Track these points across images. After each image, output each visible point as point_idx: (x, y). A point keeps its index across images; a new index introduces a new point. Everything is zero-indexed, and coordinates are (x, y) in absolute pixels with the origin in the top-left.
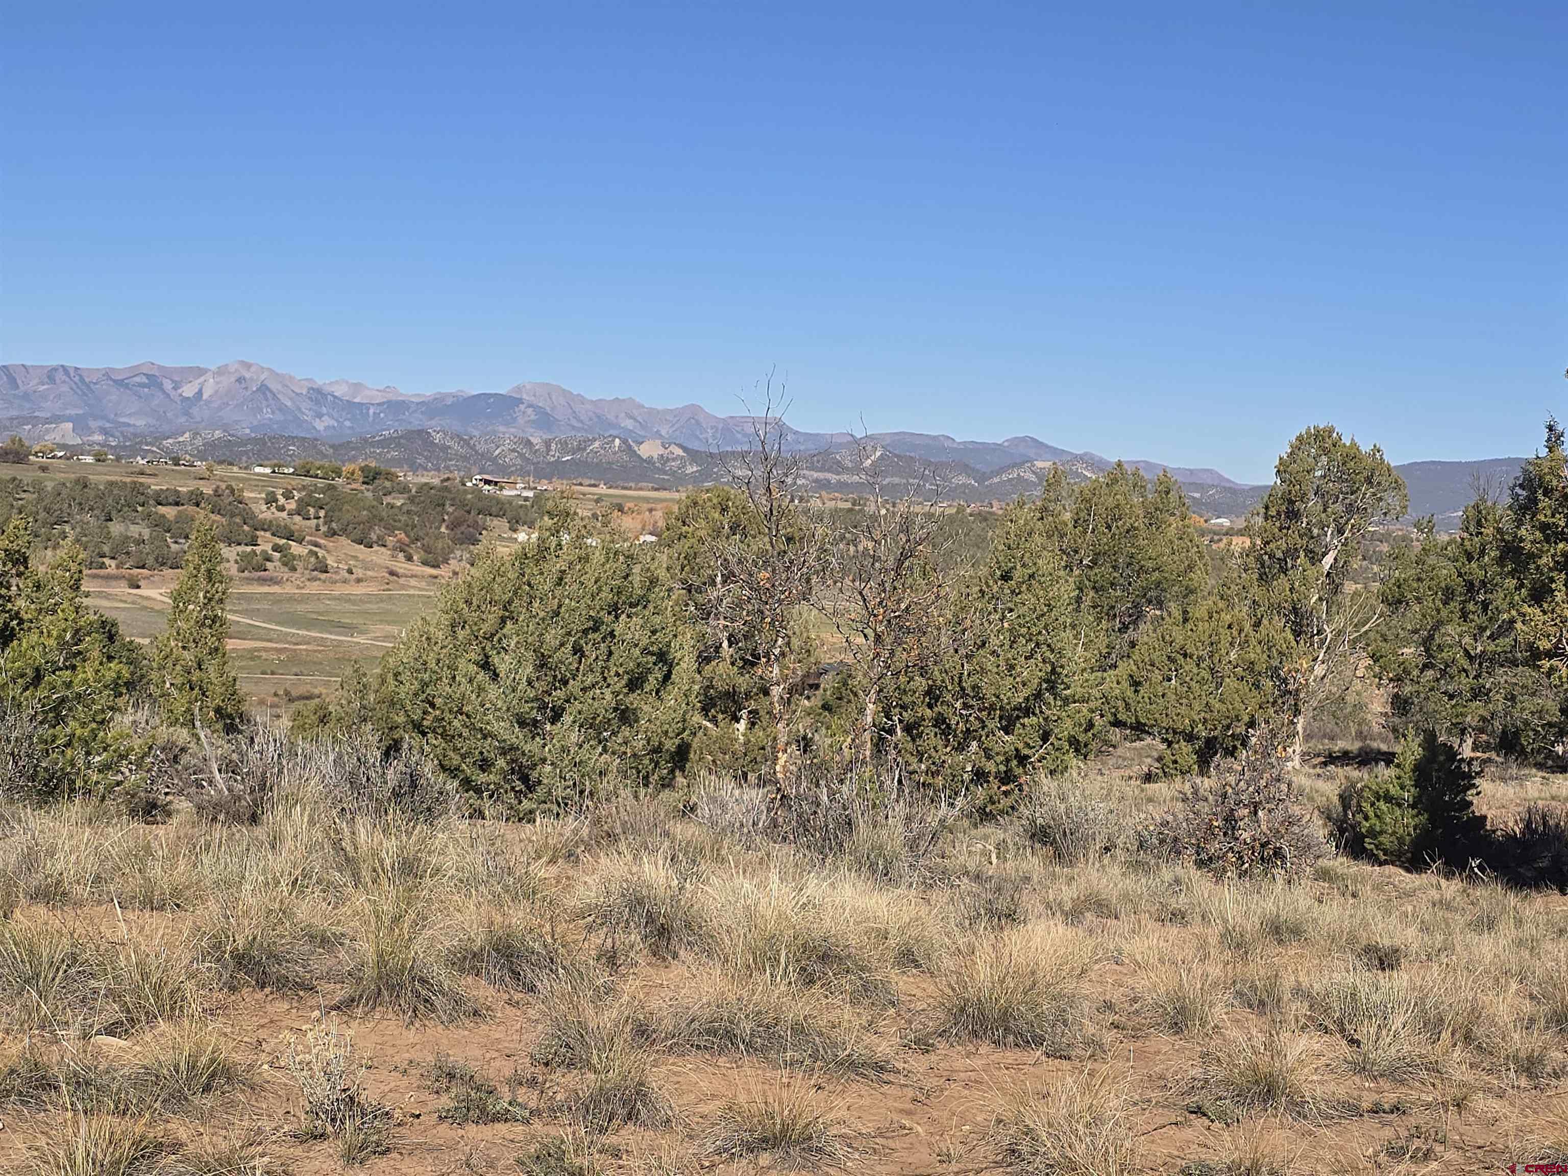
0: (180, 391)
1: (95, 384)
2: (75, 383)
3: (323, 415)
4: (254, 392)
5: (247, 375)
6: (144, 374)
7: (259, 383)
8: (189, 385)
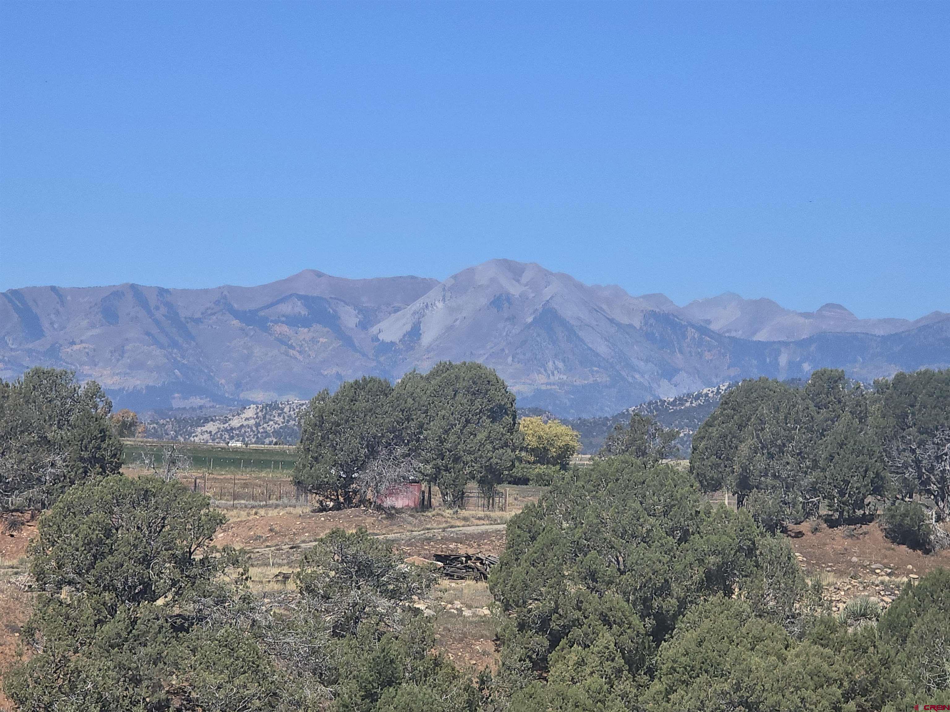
0: (374, 330)
1: (198, 321)
2: (157, 323)
3: (677, 371)
4: (529, 326)
5: (515, 290)
6: (300, 297)
7: (539, 307)
8: (394, 316)
